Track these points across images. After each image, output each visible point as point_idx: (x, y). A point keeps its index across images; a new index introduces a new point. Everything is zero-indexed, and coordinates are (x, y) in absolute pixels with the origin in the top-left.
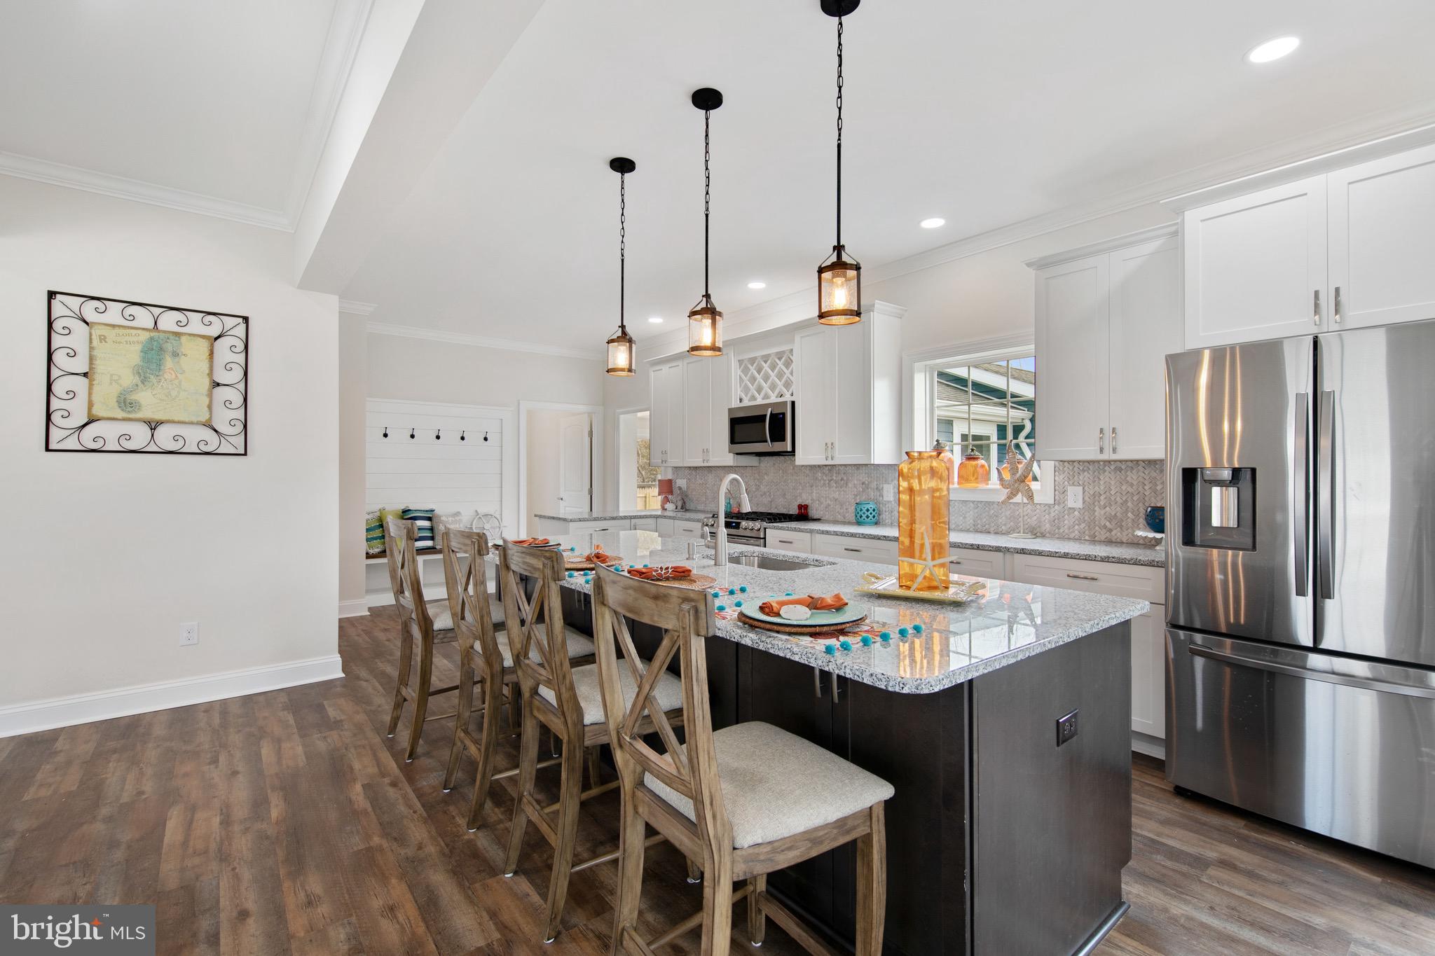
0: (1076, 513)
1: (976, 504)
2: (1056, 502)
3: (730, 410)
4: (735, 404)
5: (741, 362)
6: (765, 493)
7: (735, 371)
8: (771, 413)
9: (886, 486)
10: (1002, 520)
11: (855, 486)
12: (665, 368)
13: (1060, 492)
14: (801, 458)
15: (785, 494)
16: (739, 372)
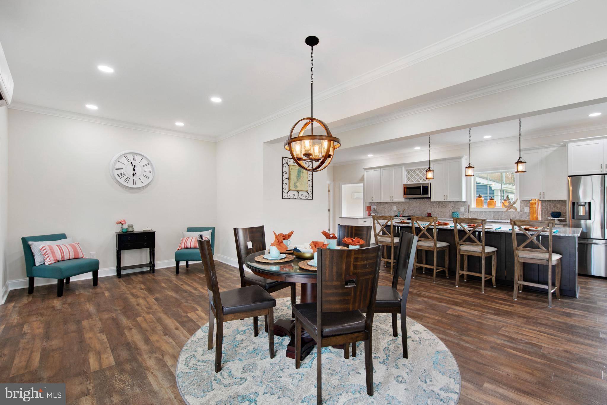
0: (527, 214)
1: (494, 212)
2: (521, 211)
3: (404, 185)
4: (405, 183)
5: (406, 170)
6: (412, 210)
7: (404, 173)
8: (423, 187)
9: (461, 207)
10: (503, 216)
11: (449, 207)
12: (372, 171)
13: (522, 209)
14: (433, 199)
15: (420, 210)
16: (406, 173)
